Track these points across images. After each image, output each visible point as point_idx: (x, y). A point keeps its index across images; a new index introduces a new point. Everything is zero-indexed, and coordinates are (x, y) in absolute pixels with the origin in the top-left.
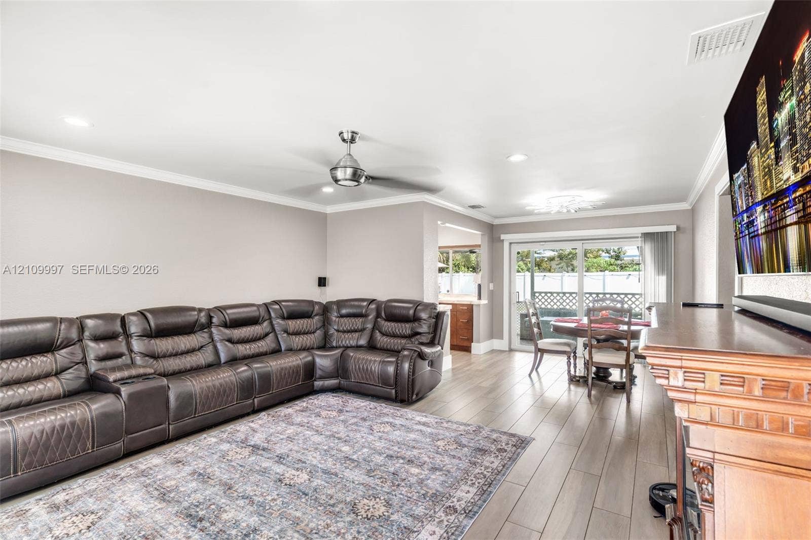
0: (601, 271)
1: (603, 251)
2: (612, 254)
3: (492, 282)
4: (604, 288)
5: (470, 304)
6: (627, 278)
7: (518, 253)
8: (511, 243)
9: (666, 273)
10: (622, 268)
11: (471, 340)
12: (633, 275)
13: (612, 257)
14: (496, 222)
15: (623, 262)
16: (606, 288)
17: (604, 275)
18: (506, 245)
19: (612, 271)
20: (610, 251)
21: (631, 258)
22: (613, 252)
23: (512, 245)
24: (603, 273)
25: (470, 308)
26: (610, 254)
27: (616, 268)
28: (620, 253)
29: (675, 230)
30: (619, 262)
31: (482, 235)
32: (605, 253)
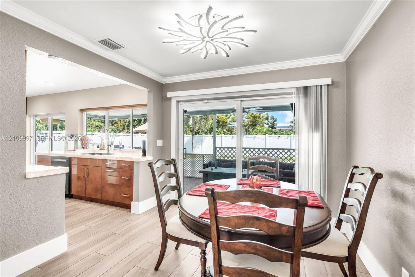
0: (264, 134)
1: (265, 123)
2: (270, 125)
3: (161, 138)
4: (265, 146)
5: (131, 162)
6: (278, 139)
7: (185, 111)
8: (178, 102)
9: (320, 129)
10: (275, 133)
11: (131, 198)
12: (281, 137)
13: (270, 127)
14: (165, 81)
15: (275, 129)
16: (266, 146)
17: (265, 137)
18: (174, 103)
19: (270, 134)
20: (269, 123)
21: (280, 128)
22: (270, 124)
23: (180, 103)
24: (265, 135)
25: (131, 165)
26: (269, 125)
27: (272, 133)
28: (274, 124)
29: (330, 83)
30: (274, 130)
31: (148, 92)
32: (266, 124)
